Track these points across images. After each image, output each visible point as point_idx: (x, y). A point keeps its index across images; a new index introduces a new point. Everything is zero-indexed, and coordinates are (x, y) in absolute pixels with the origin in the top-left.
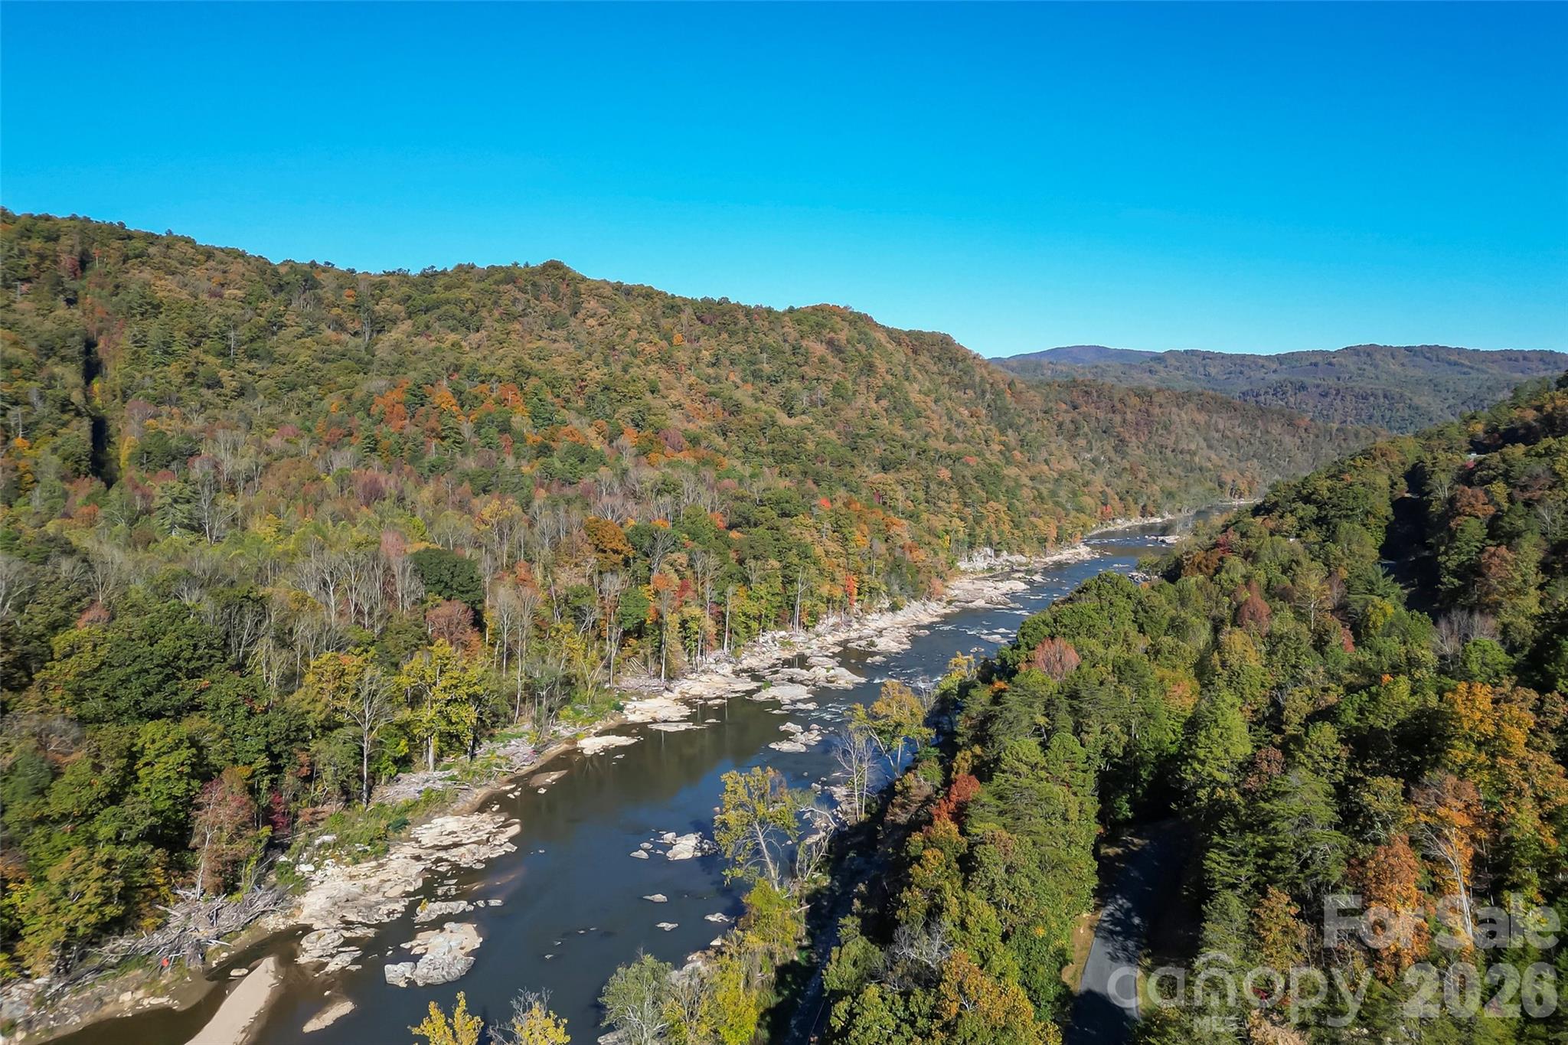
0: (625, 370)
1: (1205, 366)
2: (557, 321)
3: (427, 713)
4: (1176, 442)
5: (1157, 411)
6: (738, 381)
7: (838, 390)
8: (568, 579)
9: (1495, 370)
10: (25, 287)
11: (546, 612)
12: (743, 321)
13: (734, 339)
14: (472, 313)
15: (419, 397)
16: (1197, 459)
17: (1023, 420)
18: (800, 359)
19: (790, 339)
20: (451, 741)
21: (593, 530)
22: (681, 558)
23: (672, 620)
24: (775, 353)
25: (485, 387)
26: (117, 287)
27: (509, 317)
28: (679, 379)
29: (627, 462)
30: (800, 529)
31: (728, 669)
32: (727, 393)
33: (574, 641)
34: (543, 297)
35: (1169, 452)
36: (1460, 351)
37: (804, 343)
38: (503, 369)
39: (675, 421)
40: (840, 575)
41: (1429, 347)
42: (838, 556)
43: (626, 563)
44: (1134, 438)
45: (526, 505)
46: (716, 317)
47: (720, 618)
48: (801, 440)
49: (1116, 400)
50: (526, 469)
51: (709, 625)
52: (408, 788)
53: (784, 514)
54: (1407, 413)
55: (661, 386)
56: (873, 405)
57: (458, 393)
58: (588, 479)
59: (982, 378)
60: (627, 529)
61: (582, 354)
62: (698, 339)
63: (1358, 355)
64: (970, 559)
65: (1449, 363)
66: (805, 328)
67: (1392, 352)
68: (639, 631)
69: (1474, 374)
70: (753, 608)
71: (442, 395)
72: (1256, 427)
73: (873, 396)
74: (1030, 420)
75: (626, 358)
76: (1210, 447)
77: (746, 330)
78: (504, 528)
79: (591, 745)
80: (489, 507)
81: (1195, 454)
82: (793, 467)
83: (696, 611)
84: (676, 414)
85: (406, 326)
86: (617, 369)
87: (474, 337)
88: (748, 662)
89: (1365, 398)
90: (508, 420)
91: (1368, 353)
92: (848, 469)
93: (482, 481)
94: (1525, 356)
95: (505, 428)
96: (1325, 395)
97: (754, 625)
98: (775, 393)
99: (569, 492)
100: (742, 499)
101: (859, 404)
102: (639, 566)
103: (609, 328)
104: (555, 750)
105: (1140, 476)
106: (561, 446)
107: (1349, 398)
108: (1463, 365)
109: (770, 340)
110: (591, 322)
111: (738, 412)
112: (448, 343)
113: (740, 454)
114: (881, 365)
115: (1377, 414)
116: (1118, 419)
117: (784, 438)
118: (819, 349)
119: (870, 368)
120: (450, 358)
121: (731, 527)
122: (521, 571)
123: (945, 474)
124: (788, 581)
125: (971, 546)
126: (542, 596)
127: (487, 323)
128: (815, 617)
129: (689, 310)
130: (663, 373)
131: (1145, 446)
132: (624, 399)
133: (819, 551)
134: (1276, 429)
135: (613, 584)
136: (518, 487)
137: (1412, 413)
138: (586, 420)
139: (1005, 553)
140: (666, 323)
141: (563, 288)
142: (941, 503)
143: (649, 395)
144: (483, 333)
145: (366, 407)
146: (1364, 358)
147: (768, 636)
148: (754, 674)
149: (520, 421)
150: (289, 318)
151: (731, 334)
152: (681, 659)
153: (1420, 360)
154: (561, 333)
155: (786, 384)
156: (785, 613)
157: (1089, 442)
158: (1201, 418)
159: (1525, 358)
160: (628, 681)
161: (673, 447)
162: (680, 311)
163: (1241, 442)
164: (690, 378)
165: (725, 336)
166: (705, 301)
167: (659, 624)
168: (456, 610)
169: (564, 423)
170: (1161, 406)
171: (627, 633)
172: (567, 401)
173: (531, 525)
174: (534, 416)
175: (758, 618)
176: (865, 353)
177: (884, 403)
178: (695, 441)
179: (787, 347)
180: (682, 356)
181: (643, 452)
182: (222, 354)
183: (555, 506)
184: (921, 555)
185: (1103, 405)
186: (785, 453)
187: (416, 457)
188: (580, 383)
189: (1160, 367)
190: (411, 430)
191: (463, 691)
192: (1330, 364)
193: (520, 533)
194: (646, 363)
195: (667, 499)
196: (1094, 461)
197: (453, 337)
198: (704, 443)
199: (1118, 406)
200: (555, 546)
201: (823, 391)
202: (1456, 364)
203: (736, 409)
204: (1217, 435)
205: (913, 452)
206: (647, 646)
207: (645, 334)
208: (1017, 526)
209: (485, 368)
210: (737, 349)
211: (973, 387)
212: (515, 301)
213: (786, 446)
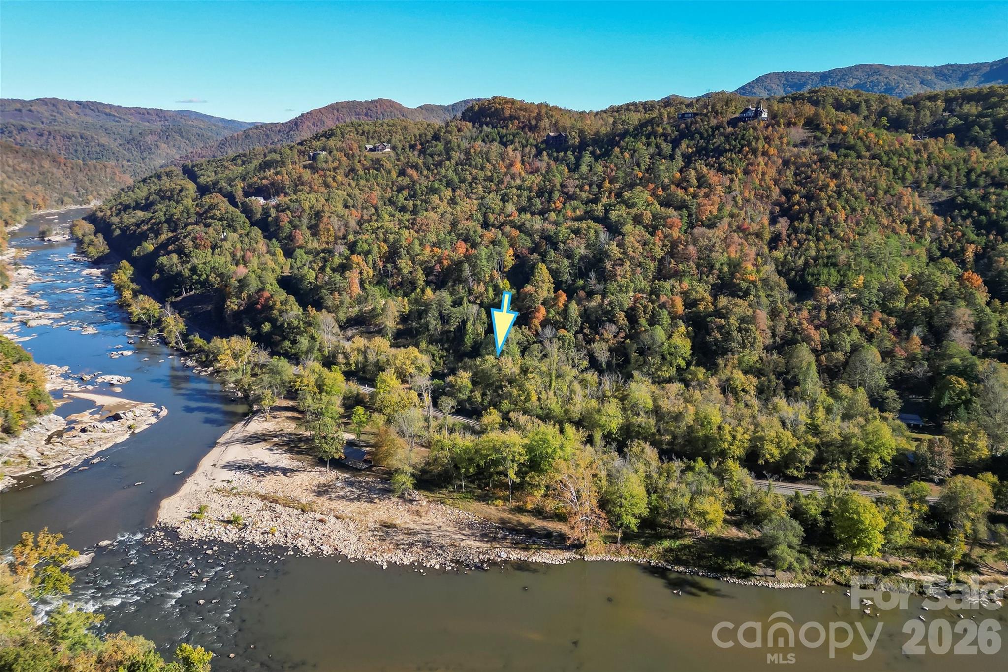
9: (133, 119)
36: (111, 106)
41: (92, 103)
54: (98, 149)
63: (46, 104)
65: (106, 114)
67: (69, 104)
69: (123, 122)
72: (33, 163)
89: (69, 138)
91: (53, 103)
94: (148, 112)
96: (42, 135)
107: (58, 138)
108: (114, 116)
115: (79, 149)
134: (47, 164)
137: (101, 148)
146: (51, 107)
153: (88, 111)
159: (148, 113)
192: (30, 111)
202: (110, 115)
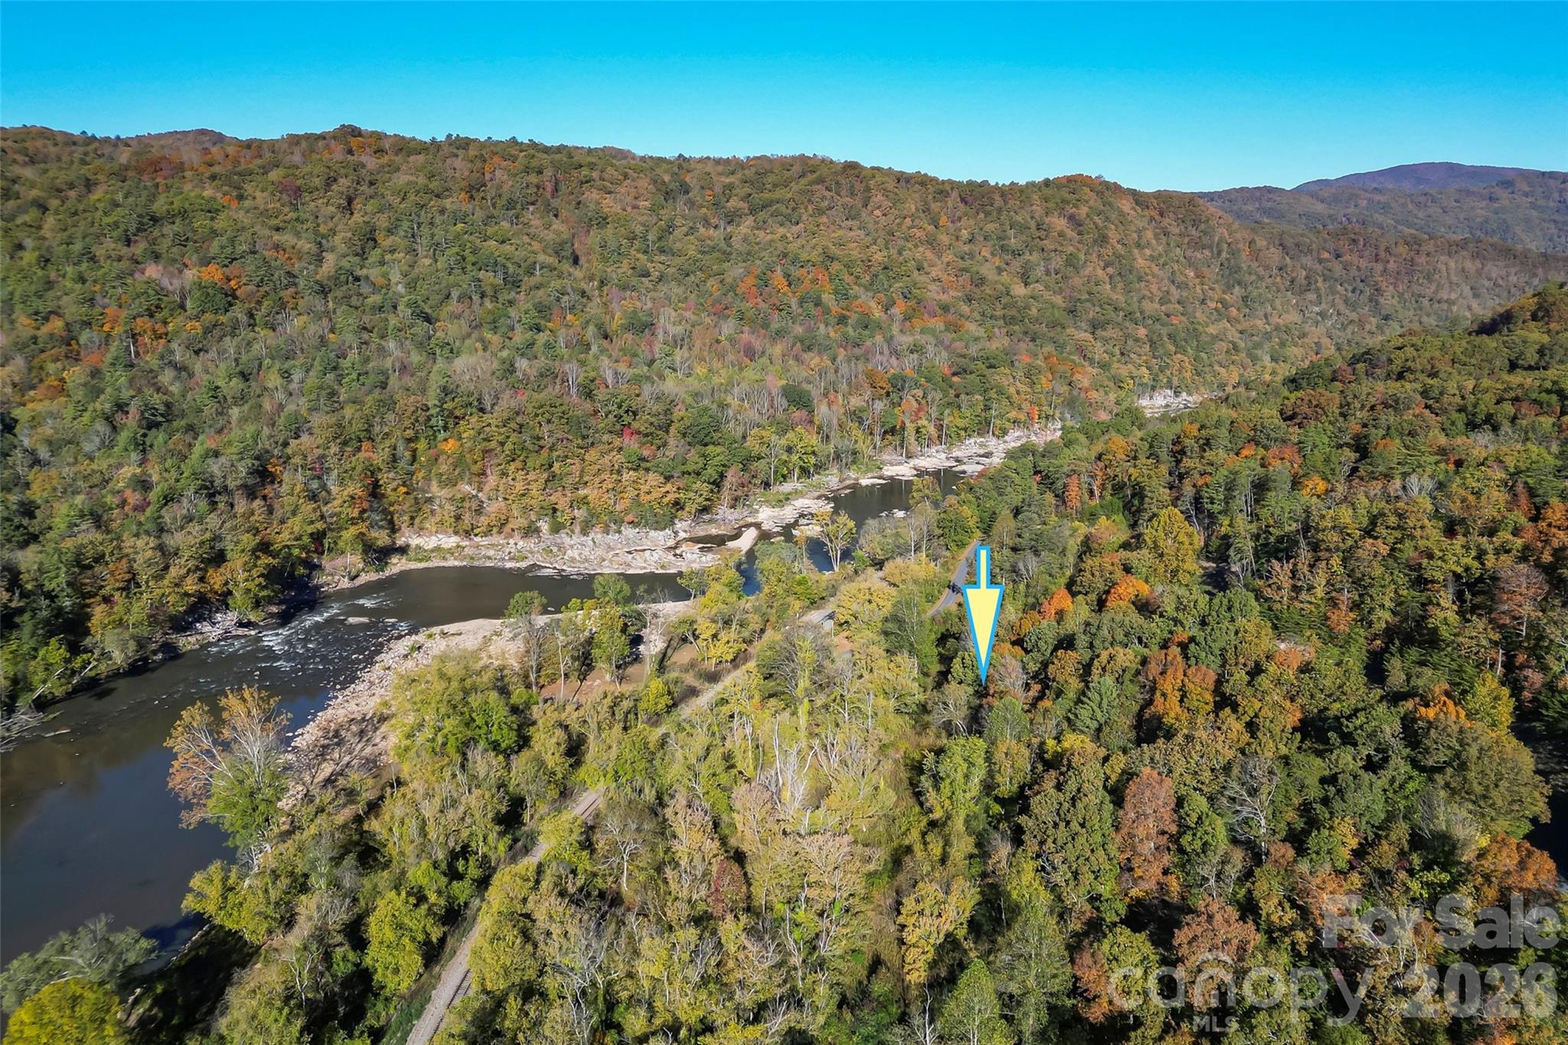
0: (900, 253)
1: (1561, 191)
2: (853, 213)
3: (795, 458)
4: (1436, 292)
5: (1422, 260)
6: (989, 256)
7: (1071, 261)
8: (856, 402)
10: (531, 208)
11: (844, 419)
12: (998, 201)
13: (989, 219)
14: (794, 209)
15: (764, 281)
16: (1455, 308)
17: (1253, 277)
18: (1042, 234)
19: (1037, 216)
20: (805, 472)
21: (870, 376)
22: (919, 393)
23: (910, 427)
24: (1023, 228)
25: (804, 271)
26: (579, 203)
27: (820, 212)
28: (940, 257)
29: (895, 329)
30: (1001, 377)
31: (943, 456)
32: (974, 269)
33: (857, 433)
34: (843, 193)
35: (1425, 302)
37: (1047, 220)
38: (815, 256)
39: (933, 293)
40: (1026, 406)
42: (1026, 393)
43: (888, 394)
44: (1391, 288)
45: (834, 360)
46: (975, 200)
47: (940, 428)
48: (1027, 307)
49: (1382, 248)
50: (832, 334)
51: (932, 430)
52: (787, 487)
53: (991, 366)
55: (925, 265)
56: (1100, 272)
57: (787, 276)
58: (868, 343)
59: (1221, 239)
60: (889, 375)
61: (869, 239)
62: (960, 219)
64: (1151, 398)
66: (1051, 205)
68: (893, 431)
70: (961, 423)
71: (778, 279)
73: (1102, 264)
74: (1261, 278)
75: (901, 242)
76: (1476, 296)
77: (1000, 210)
78: (822, 373)
79: (865, 482)
80: (814, 360)
81: (1454, 303)
82: (1016, 328)
83: (924, 422)
84: (933, 287)
85: (749, 221)
86: (893, 252)
87: (795, 229)
88: (956, 453)
90: (819, 297)
92: (1059, 329)
93: (807, 343)
95: (818, 303)
97: (963, 433)
98: (1016, 264)
99: (857, 351)
100: (964, 356)
101: (1087, 272)
102: (895, 397)
103: (891, 217)
104: (848, 482)
105: (1367, 327)
106: (853, 318)
109: (1019, 218)
110: (877, 212)
111: (982, 284)
112: (778, 235)
113: (978, 317)
114: (1113, 235)
116: (1379, 267)
117: (1013, 305)
118: (1060, 223)
119: (1103, 240)
120: (780, 246)
121: (954, 374)
122: (832, 397)
123: (1142, 332)
124: (987, 408)
125: (1153, 388)
126: (842, 410)
127: (804, 217)
128: (1005, 432)
129: (955, 194)
130: (929, 254)
131: (1401, 295)
132: (898, 277)
133: (1012, 390)
135: (879, 406)
136: (828, 348)
138: (870, 294)
139: (1184, 394)
140: (935, 207)
141: (858, 186)
142: (1132, 356)
143: (916, 272)
144: (801, 225)
145: (733, 288)
147: (972, 441)
148: (958, 460)
149: (827, 298)
150: (678, 222)
151: (987, 214)
152: (914, 447)
154: (855, 223)
155: (1027, 256)
156: (983, 427)
157: (1319, 296)
158: (1470, 266)
160: (886, 457)
161: (929, 314)
162: (947, 195)
163: (1513, 290)
164: (948, 257)
165: (982, 215)
166: (970, 183)
167: (903, 428)
168: (801, 414)
169: (856, 297)
170: (1428, 255)
171: (885, 432)
172: (858, 278)
173: (836, 371)
174: (836, 292)
175: (965, 430)
176: (1101, 225)
177: (1110, 270)
178: (945, 308)
179: (1033, 224)
180: (945, 239)
181: (907, 318)
182: (646, 252)
183: (849, 361)
184: (1094, 395)
185: (1367, 253)
186: (1013, 318)
187: (766, 326)
188: (867, 263)
189: (1503, 194)
190: (763, 306)
191: (809, 449)
193: (831, 376)
194: (916, 246)
195: (915, 356)
196: (1321, 314)
197: (782, 230)
198: (952, 310)
199: (1382, 254)
200: (849, 384)
201: (1057, 262)
203: (981, 281)
204: (1487, 283)
205: (1122, 314)
206: (896, 440)
207: (917, 221)
208: (1198, 374)
209: (804, 256)
210: (990, 227)
211: (1211, 247)
212: (823, 198)
213: (1013, 312)
